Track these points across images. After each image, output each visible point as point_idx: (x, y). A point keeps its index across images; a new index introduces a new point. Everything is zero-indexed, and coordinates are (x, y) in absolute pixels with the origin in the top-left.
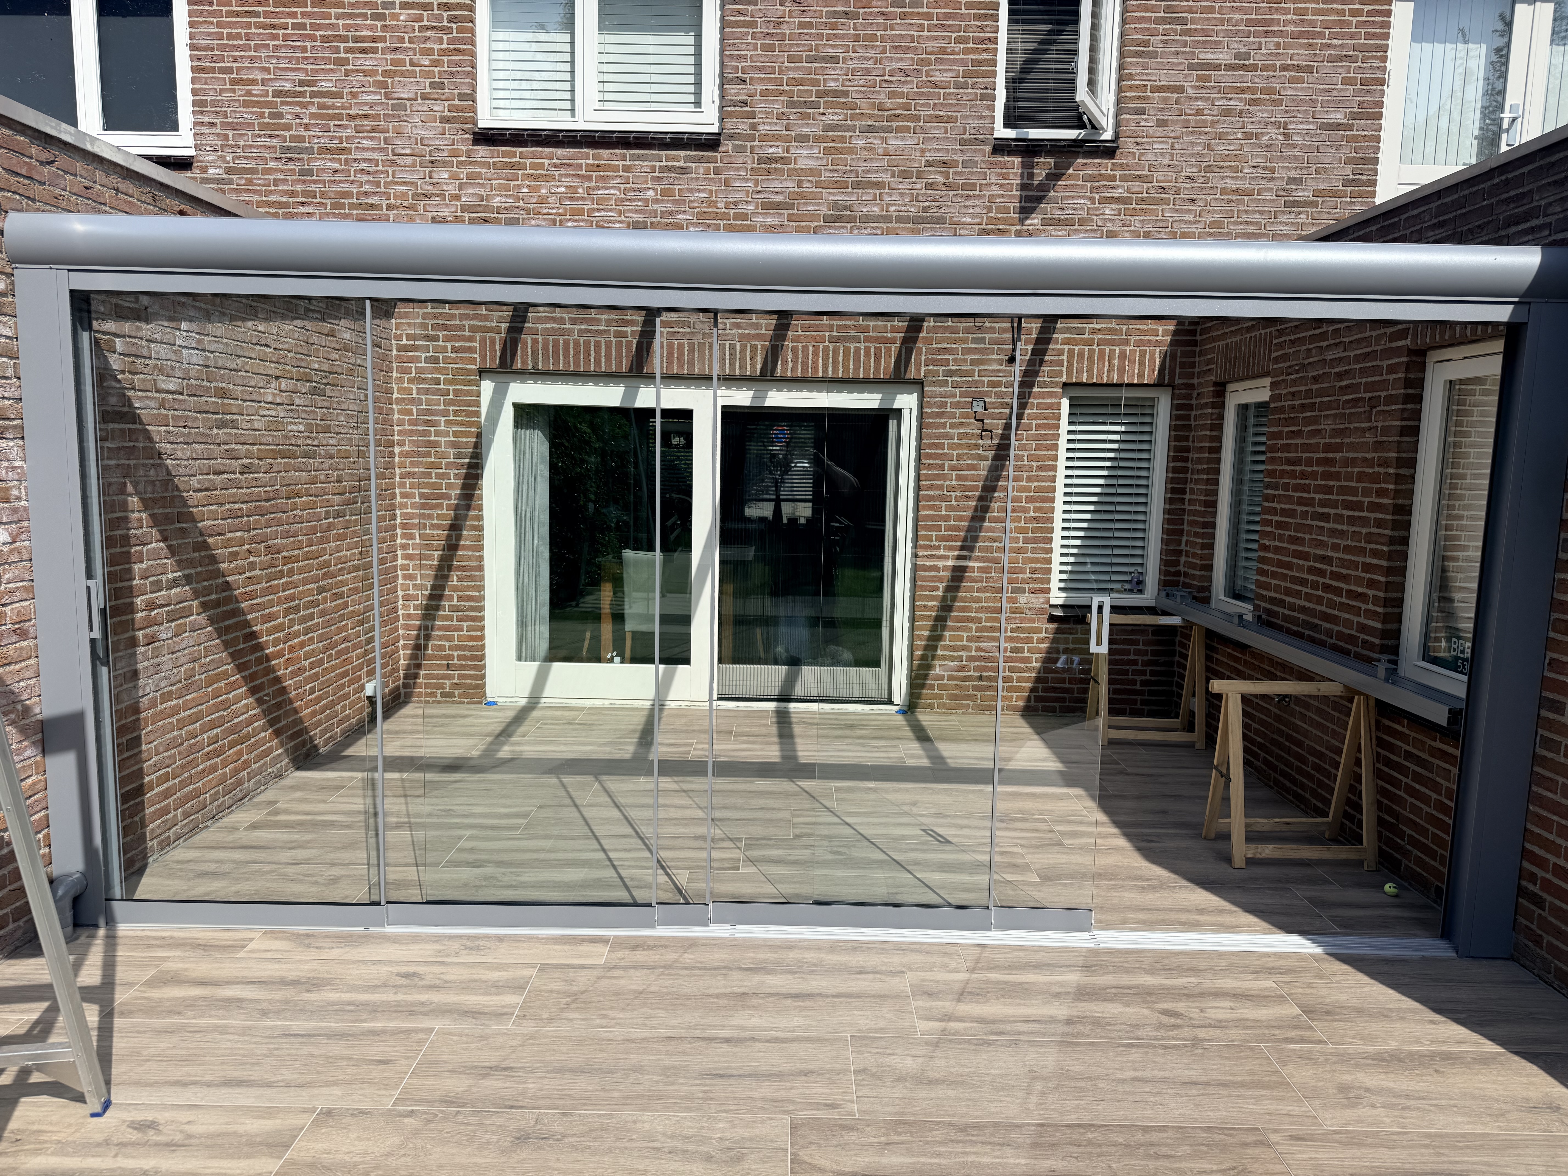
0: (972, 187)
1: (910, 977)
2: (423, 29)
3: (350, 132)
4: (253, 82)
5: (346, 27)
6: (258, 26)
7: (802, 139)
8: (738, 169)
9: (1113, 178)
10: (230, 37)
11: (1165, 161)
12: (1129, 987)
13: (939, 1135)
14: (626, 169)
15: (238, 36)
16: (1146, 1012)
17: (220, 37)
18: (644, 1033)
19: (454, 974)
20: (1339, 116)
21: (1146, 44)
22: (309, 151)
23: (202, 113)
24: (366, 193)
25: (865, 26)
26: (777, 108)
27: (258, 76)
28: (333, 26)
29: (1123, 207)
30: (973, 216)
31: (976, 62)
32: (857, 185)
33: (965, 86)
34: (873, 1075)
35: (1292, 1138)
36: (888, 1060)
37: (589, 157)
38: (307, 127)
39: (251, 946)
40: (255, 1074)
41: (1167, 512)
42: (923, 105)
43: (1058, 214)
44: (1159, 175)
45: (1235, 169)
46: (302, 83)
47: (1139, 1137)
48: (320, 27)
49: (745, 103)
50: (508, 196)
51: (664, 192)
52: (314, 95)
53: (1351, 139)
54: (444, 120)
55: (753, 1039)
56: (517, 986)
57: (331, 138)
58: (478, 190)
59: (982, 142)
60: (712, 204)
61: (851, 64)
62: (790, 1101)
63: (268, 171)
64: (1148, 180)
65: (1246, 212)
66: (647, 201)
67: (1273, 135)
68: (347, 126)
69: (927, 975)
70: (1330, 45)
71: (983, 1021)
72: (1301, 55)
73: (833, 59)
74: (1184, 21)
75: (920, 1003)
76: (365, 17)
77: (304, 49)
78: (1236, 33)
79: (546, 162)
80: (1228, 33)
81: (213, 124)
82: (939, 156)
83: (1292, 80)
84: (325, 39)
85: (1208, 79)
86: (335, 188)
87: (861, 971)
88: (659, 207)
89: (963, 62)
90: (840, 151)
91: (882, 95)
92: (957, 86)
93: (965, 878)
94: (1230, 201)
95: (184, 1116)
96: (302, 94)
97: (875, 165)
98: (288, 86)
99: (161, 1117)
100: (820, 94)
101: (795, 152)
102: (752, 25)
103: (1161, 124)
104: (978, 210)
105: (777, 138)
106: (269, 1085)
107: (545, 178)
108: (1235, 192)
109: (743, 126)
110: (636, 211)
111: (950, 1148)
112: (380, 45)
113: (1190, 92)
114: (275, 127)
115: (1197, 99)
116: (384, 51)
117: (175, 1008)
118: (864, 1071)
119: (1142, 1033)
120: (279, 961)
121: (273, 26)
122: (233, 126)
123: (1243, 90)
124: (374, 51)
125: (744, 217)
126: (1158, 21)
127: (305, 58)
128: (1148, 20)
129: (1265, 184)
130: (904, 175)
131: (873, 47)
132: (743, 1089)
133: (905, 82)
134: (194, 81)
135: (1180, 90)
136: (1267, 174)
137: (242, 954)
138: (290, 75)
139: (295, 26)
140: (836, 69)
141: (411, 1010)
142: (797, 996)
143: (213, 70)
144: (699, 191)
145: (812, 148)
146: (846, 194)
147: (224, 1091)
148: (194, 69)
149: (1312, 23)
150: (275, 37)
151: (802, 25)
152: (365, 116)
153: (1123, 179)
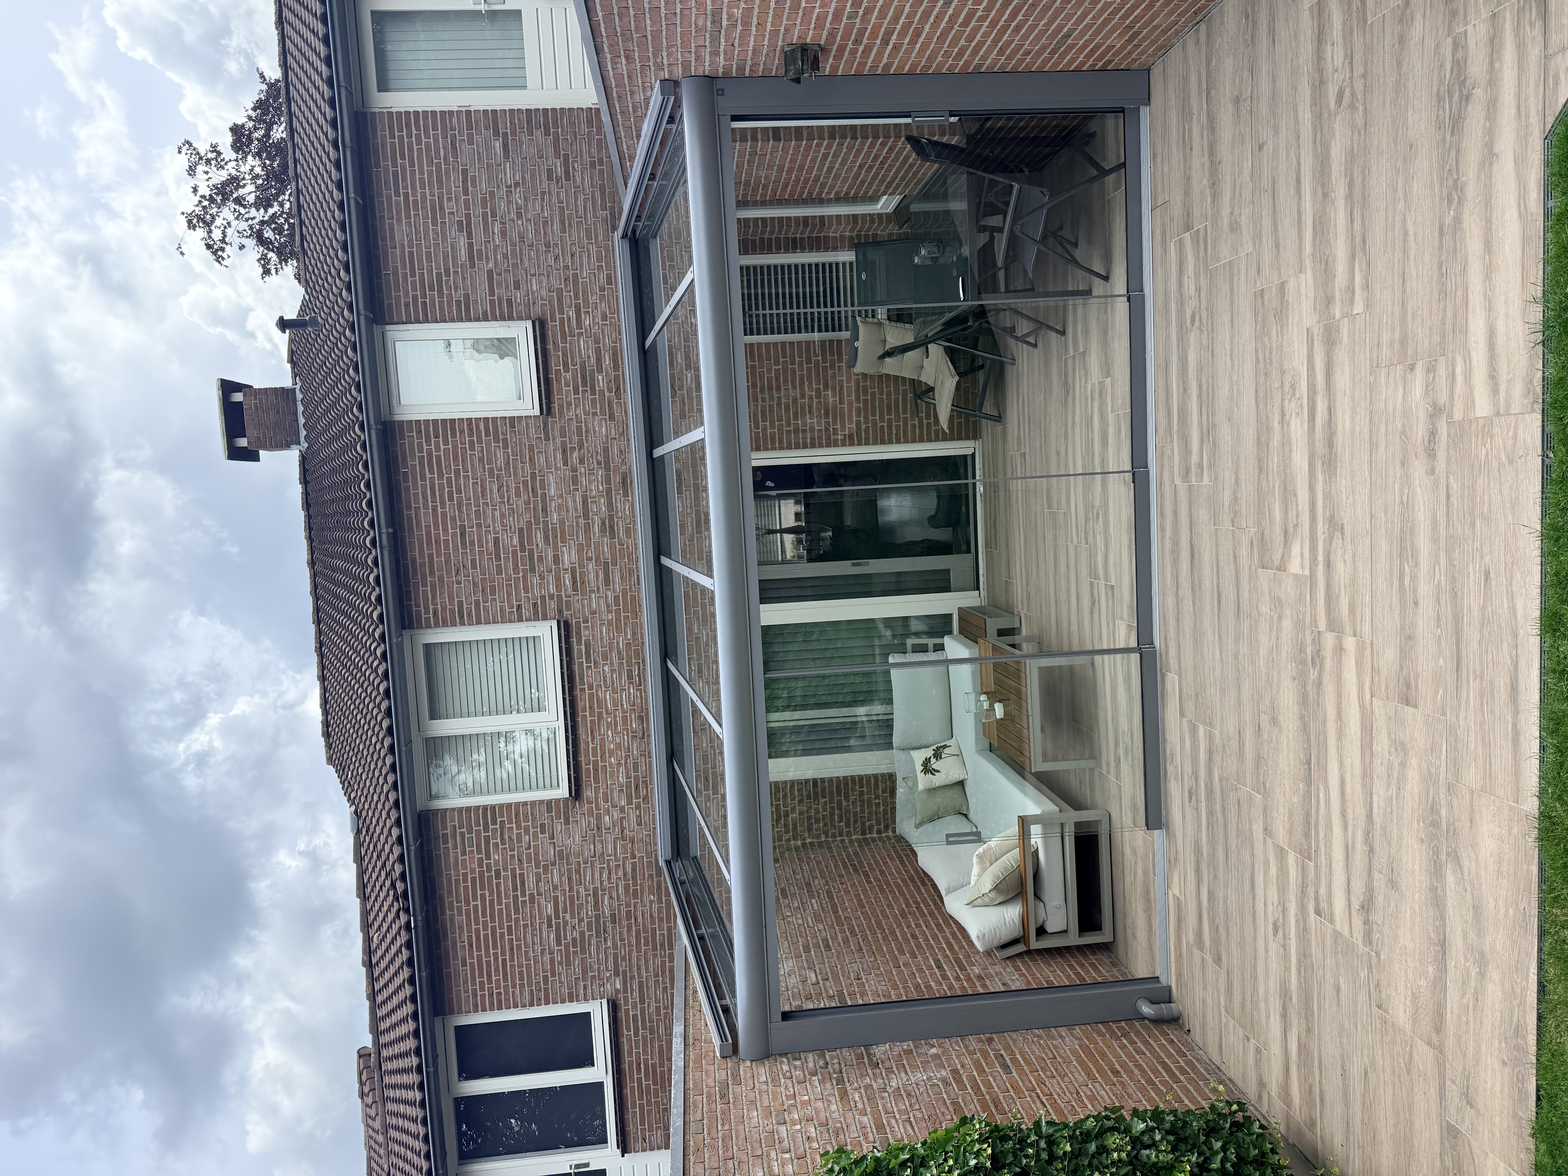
0: (579, 429)
1: (1178, 481)
2: (503, 843)
3: (582, 890)
4: (552, 960)
5: (507, 897)
6: (512, 960)
7: (556, 560)
8: (583, 606)
9: (562, 320)
10: (521, 979)
11: (545, 280)
12: (1178, 341)
13: (1264, 484)
14: (591, 687)
15: (521, 973)
16: (1192, 335)
17: (522, 986)
18: (1217, 652)
19: (1188, 768)
20: (498, 145)
21: (458, 303)
22: (598, 917)
23: (577, 996)
24: (625, 874)
25: (470, 520)
26: (536, 580)
27: (547, 957)
28: (507, 906)
29: (582, 310)
30: (601, 427)
31: (487, 434)
32: (586, 516)
33: (505, 441)
34: (1235, 516)
35: (1258, 274)
36: (1226, 507)
37: (585, 717)
38: (581, 920)
39: (1177, 893)
40: (1247, 875)
41: (811, 250)
42: (523, 472)
43: (593, 361)
44: (556, 284)
45: (545, 223)
46: (550, 926)
47: (1261, 365)
48: (509, 915)
49: (535, 604)
50: (618, 772)
51: (605, 658)
52: (557, 917)
53: (514, 133)
54: (567, 822)
55: (1218, 586)
56: (1194, 729)
57: (587, 902)
58: (616, 794)
59: (545, 424)
60: (610, 623)
61: (499, 528)
62: (1250, 567)
63: (615, 946)
64: (560, 292)
65: (577, 212)
66: (612, 671)
67: (518, 197)
68: (578, 892)
69: (1176, 470)
70: (445, 158)
71: (1202, 442)
72: (455, 181)
73: (496, 541)
74: (439, 275)
75: (1193, 479)
76: (498, 884)
77: (525, 926)
78: (443, 233)
79: (591, 746)
80: (444, 239)
81: (585, 987)
82: (559, 456)
83: (474, 185)
84: (517, 912)
85: (480, 251)
86: (622, 897)
87: (1175, 513)
88: (616, 661)
89: (488, 443)
90: (563, 532)
91: (519, 503)
92: (506, 447)
93: (1111, 430)
94: (570, 224)
95: (1270, 907)
96: (558, 925)
97: (570, 504)
98: (552, 936)
99: (1271, 920)
100: (523, 549)
101: (567, 564)
102: (477, 603)
103: (517, 286)
104: (596, 423)
105: (558, 579)
106: (1253, 866)
107: (602, 746)
108: (562, 222)
109: (552, 605)
110: (620, 678)
111: (1270, 478)
112: (518, 872)
113: (491, 265)
114: (581, 943)
115: (496, 259)
116: (521, 869)
117: (1215, 929)
118: (1233, 521)
119: (1205, 343)
120: (1185, 875)
121: (512, 949)
122: (585, 973)
123: (486, 223)
124: (522, 876)
125: (616, 598)
126: (441, 294)
127: (532, 925)
128: (441, 303)
129: (554, 199)
130: (575, 481)
131: (484, 513)
132: (1245, 595)
133: (508, 486)
134: (555, 1003)
135: (490, 273)
136: (546, 197)
137: (1182, 898)
138: (545, 934)
139: (510, 934)
140: (504, 539)
141: (1210, 791)
142: (1192, 556)
143: (546, 990)
144: (601, 633)
145: (563, 552)
146: (593, 524)
147: (1257, 891)
148: (547, 1003)
149: (430, 174)
150: (519, 947)
151: (474, 567)
152: (570, 879)
153: (562, 312)
